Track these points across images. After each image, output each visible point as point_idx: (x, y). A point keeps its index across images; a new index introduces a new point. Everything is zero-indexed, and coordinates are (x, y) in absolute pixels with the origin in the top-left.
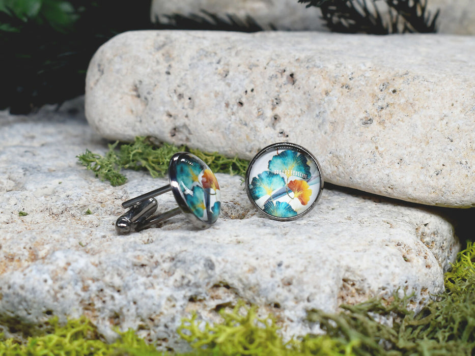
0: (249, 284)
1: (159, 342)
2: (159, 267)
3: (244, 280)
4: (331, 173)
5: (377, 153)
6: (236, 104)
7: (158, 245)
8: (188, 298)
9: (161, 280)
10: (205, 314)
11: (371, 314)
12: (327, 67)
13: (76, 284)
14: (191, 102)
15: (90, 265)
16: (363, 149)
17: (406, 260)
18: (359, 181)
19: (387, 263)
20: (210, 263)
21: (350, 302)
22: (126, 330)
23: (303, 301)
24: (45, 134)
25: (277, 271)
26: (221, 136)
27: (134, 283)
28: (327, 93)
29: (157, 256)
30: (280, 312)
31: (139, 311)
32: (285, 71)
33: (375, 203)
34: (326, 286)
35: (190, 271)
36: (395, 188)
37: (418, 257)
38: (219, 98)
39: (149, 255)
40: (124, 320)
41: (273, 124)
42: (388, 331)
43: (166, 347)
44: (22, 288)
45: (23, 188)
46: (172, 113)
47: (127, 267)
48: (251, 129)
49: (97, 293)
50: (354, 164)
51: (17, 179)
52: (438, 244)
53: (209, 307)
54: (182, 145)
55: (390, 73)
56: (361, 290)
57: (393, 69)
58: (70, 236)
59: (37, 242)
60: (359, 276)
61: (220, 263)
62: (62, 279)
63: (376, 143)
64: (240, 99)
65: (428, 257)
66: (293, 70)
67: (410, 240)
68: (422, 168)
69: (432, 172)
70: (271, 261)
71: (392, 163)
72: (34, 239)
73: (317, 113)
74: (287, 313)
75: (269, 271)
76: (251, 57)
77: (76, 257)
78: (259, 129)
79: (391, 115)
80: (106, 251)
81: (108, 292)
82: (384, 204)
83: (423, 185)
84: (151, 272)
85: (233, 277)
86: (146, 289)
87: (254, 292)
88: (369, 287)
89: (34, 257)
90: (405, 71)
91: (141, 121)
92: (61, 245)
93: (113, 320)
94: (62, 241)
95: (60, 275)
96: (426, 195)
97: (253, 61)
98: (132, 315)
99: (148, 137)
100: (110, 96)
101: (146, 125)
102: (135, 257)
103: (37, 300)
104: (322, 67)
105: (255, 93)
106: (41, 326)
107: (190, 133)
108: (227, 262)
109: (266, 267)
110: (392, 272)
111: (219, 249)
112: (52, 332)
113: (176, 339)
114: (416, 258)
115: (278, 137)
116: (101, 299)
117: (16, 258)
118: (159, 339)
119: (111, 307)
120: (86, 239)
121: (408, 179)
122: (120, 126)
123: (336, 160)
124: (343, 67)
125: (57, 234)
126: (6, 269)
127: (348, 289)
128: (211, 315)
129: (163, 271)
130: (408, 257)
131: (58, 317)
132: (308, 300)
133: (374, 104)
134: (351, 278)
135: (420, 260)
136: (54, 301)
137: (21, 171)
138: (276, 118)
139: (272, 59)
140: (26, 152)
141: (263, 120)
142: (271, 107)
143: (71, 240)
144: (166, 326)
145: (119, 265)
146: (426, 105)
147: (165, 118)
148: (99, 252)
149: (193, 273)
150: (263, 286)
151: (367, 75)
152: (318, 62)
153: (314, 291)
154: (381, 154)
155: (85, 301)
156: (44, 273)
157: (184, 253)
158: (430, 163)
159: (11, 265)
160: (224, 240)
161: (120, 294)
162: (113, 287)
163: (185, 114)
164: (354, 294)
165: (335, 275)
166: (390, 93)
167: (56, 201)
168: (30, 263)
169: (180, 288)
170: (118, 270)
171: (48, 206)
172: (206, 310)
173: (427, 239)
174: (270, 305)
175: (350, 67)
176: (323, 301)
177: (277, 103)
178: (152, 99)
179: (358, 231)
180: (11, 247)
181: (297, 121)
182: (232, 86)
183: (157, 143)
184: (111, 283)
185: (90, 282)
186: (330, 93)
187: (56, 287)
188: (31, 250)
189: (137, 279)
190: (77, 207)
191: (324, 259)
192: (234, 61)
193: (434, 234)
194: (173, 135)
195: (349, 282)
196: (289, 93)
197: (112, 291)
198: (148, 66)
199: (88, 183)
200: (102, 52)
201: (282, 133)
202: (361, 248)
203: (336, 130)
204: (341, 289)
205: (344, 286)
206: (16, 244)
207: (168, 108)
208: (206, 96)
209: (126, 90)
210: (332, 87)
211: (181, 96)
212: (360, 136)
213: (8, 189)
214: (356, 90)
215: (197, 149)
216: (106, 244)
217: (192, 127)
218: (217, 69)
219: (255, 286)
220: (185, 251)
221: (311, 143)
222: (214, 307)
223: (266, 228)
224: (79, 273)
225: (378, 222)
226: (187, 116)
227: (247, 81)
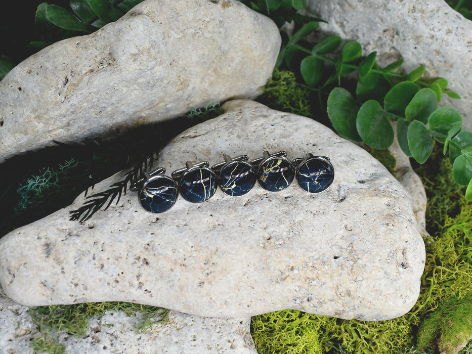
5: (212, 303)
6: (114, 282)
12: (168, 254)
14: (84, 287)
16: (203, 301)
28: (172, 270)
32: (139, 258)
38: (103, 282)
41: (140, 287)
46: (74, 294)
48: (127, 293)
63: (210, 296)
64: (116, 279)
66: (146, 257)
68: (239, 305)
71: (221, 305)
73: (168, 280)
78: (132, 293)
79: (214, 277)
90: (216, 249)
91: (51, 299)
100: (26, 290)
104: (164, 254)
105: (124, 274)
115: (145, 294)
124: (177, 253)
133: (203, 273)
138: (141, 284)
139: (129, 251)
141: (134, 287)
142: (136, 279)
146: (233, 268)
147: (69, 298)
151: (194, 255)
152: (160, 250)
154: (214, 302)
158: (243, 302)
166: (211, 266)
175: (181, 251)
177: (139, 276)
178: (57, 289)
181: (155, 284)
182: (109, 273)
186: (175, 270)
192: (104, 256)
194: (75, 301)
196: (146, 270)
198: (48, 271)
201: (146, 290)
203: (183, 290)
207: (70, 294)
208: (93, 282)
209: (36, 285)
210: (174, 266)
214: (190, 267)
217: (88, 298)
218: (95, 264)
227: (118, 269)
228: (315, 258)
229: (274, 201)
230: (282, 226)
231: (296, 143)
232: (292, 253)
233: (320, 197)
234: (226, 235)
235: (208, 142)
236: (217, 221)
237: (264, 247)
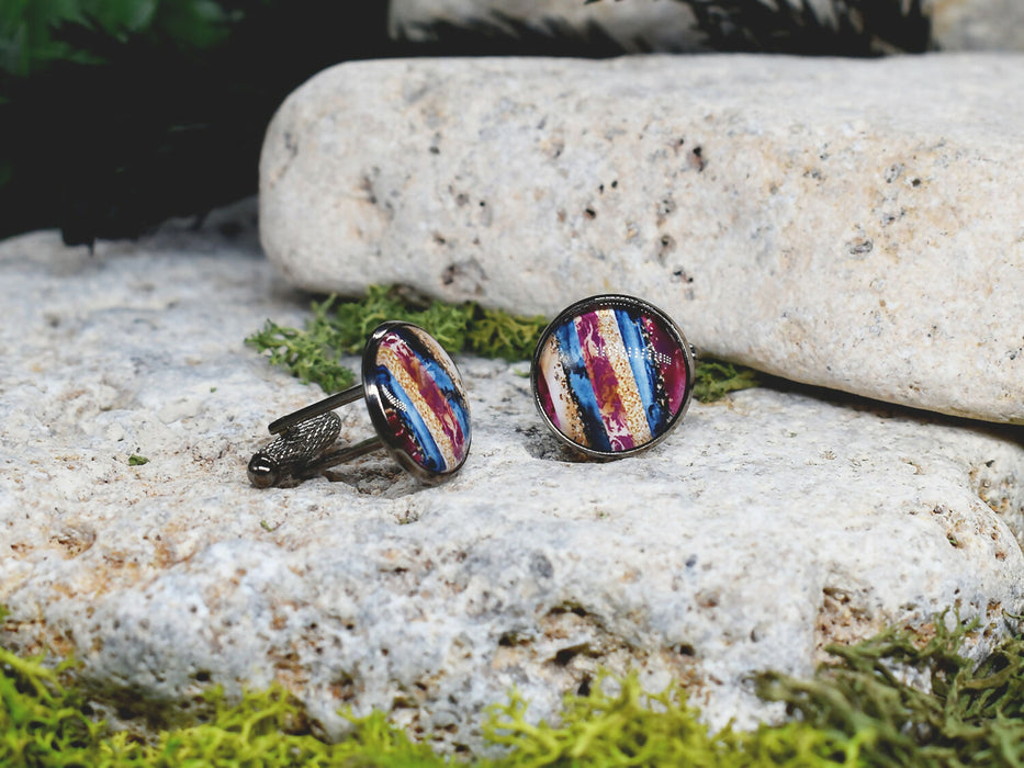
0: (627, 606)
1: (438, 734)
2: (434, 573)
3: (616, 597)
4: (786, 357)
5: (883, 316)
6: (581, 214)
7: (429, 525)
8: (497, 639)
9: (440, 601)
10: (533, 670)
11: (886, 662)
12: (773, 134)
13: (259, 615)
14: (484, 211)
15: (286, 572)
16: (853, 307)
17: (953, 545)
18: (847, 373)
19: (916, 553)
20: (543, 563)
21: (841, 637)
22: (367, 711)
23: (743, 638)
24: (175, 281)
25: (683, 576)
26: (550, 282)
27: (382, 609)
28: (773, 189)
29: (429, 551)
30: (693, 664)
31: (393, 669)
32: (682, 142)
33: (879, 419)
34: (789, 606)
35: (500, 581)
36: (924, 389)
37: (979, 536)
38: (545, 203)
39: (413, 547)
40: (362, 689)
41: (660, 255)
42: (923, 702)
43: (454, 744)
44: (144, 625)
45: (136, 404)
46: (447, 234)
47: (367, 576)
48: (615, 266)
49: (304, 632)
50: (836, 338)
51: (122, 382)
52: (1015, 504)
53: (542, 655)
54: (468, 303)
55: (906, 144)
56: (862, 612)
57: (912, 135)
58: (241, 510)
59: (171, 524)
60: (857, 581)
61: (563, 563)
62: (228, 605)
63: (880, 293)
64: (589, 203)
65: (1000, 536)
66: (701, 141)
67: (961, 500)
68: (980, 345)
69: (1002, 354)
70: (672, 554)
71: (915, 334)
72: (164, 517)
73: (754, 230)
74: (709, 666)
75: (667, 577)
76: (610, 113)
77: (257, 556)
78: (630, 267)
79: (912, 232)
80: (319, 540)
81: (328, 629)
82: (898, 421)
83: (983, 380)
84: (418, 584)
85: (593, 590)
86: (408, 621)
87: (637, 622)
88: (881, 605)
89: (167, 559)
90: (938, 140)
91: (379, 254)
92: (224, 529)
93: (339, 689)
94: (224, 520)
95: (223, 597)
96: (990, 401)
97: (615, 121)
98: (380, 678)
99: (396, 287)
100: (313, 201)
101: (389, 262)
102: (383, 553)
103: (176, 650)
104: (760, 132)
105: (619, 189)
106: (185, 705)
107: (484, 277)
108: (578, 559)
109: (662, 569)
110: (927, 572)
111: (561, 531)
112: (211, 716)
113: (474, 726)
114: (974, 538)
115: (672, 281)
116: (313, 644)
117: (130, 560)
118: (438, 727)
119: (334, 662)
120: (275, 514)
121: (951, 369)
122: (335, 263)
123: (796, 330)
124: (805, 133)
125: (214, 505)
126: (108, 584)
127: (836, 611)
128: (547, 673)
129: (444, 581)
130: (958, 537)
131: (222, 686)
132: (754, 638)
133: (873, 211)
134: (840, 586)
135: (983, 543)
136: (213, 653)
137: (129, 364)
138: (666, 242)
139: (654, 118)
140: (137, 321)
141: (640, 246)
142: (655, 219)
143: (245, 517)
144: (452, 700)
145: (349, 572)
146: (983, 211)
147: (431, 245)
148: (306, 543)
149: (507, 584)
150: (657, 609)
151: (858, 148)
152: (752, 123)
153: (764, 617)
154: (892, 318)
155: (279, 649)
156: (190, 593)
157: (487, 542)
158: (997, 334)
159: (119, 576)
160: (570, 511)
161: (353, 634)
162: (338, 618)
163: (473, 238)
164: (848, 619)
165: (808, 582)
166: (908, 188)
167: (207, 431)
168: (159, 571)
169: (481, 618)
170: (347, 581)
171: (191, 442)
172: (537, 663)
173: (992, 494)
174: (672, 649)
175: (821, 132)
176: (784, 640)
177: (667, 211)
178: (402, 206)
179: (849, 484)
180: (118, 536)
181: (712, 249)
182: (571, 176)
183: (414, 299)
184: (333, 610)
185: (288, 609)
186: (782, 189)
187: (217, 623)
188: (160, 543)
189: (388, 601)
190: (251, 441)
191: (784, 547)
192: (575, 122)
193: (1007, 482)
194: (449, 281)
195: (837, 595)
196: (692, 189)
197: (334, 628)
198: (392, 135)
199: (272, 388)
200: (294, 107)
201: (678, 273)
202: (858, 521)
203: (794, 266)
204: (821, 610)
205: (827, 604)
206: (127, 530)
207: (436, 226)
208: (516, 198)
209: (347, 188)
210: (783, 175)
211: (462, 199)
212: (846, 278)
213: (105, 404)
214: (834, 182)
215: (501, 310)
216: (318, 524)
217: (488, 264)
218: (538, 140)
219: (639, 610)
220: (489, 537)
221: (741, 294)
222: (552, 655)
223: (655, 482)
224: (265, 591)
225: (891, 460)
226: (477, 242)
227: (603, 165)
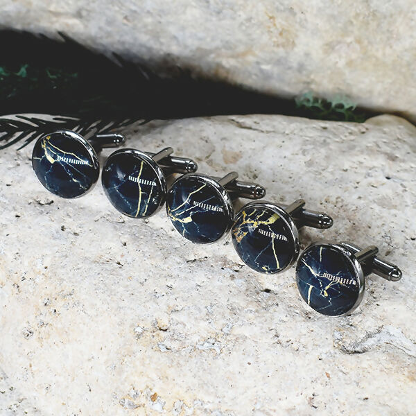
228: (206, 407)
229: (239, 282)
230: (204, 324)
231: (392, 225)
232: (171, 372)
233: (320, 323)
234: (107, 281)
235: (253, 145)
236: (122, 256)
237: (139, 336)
